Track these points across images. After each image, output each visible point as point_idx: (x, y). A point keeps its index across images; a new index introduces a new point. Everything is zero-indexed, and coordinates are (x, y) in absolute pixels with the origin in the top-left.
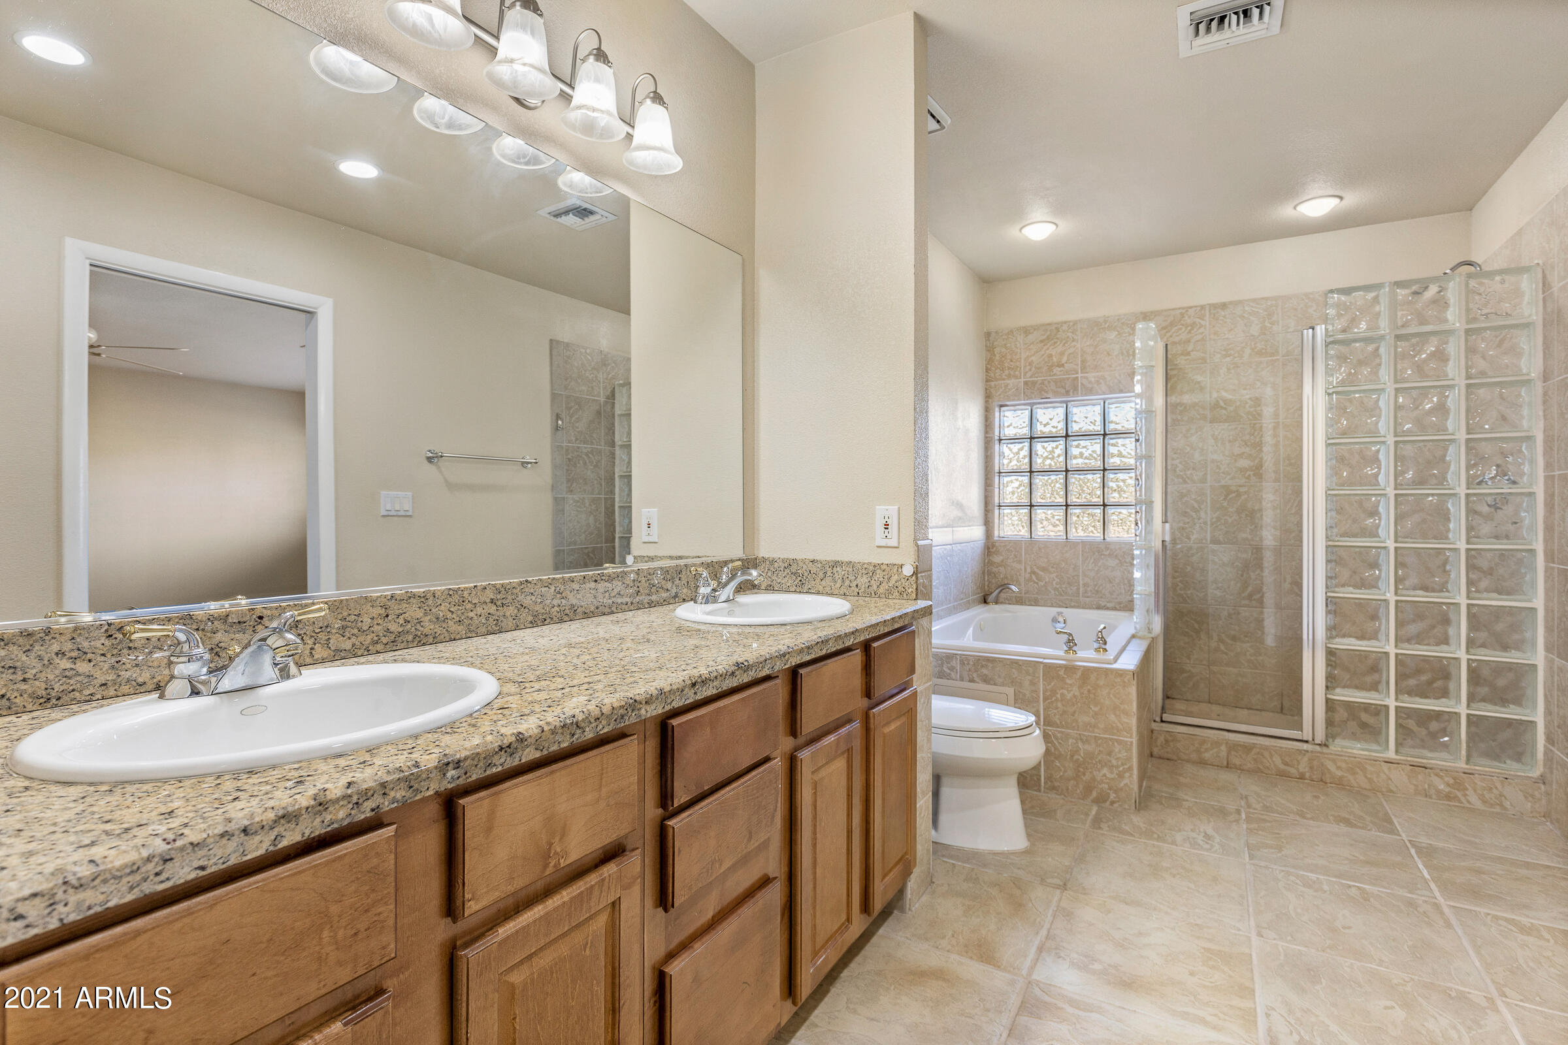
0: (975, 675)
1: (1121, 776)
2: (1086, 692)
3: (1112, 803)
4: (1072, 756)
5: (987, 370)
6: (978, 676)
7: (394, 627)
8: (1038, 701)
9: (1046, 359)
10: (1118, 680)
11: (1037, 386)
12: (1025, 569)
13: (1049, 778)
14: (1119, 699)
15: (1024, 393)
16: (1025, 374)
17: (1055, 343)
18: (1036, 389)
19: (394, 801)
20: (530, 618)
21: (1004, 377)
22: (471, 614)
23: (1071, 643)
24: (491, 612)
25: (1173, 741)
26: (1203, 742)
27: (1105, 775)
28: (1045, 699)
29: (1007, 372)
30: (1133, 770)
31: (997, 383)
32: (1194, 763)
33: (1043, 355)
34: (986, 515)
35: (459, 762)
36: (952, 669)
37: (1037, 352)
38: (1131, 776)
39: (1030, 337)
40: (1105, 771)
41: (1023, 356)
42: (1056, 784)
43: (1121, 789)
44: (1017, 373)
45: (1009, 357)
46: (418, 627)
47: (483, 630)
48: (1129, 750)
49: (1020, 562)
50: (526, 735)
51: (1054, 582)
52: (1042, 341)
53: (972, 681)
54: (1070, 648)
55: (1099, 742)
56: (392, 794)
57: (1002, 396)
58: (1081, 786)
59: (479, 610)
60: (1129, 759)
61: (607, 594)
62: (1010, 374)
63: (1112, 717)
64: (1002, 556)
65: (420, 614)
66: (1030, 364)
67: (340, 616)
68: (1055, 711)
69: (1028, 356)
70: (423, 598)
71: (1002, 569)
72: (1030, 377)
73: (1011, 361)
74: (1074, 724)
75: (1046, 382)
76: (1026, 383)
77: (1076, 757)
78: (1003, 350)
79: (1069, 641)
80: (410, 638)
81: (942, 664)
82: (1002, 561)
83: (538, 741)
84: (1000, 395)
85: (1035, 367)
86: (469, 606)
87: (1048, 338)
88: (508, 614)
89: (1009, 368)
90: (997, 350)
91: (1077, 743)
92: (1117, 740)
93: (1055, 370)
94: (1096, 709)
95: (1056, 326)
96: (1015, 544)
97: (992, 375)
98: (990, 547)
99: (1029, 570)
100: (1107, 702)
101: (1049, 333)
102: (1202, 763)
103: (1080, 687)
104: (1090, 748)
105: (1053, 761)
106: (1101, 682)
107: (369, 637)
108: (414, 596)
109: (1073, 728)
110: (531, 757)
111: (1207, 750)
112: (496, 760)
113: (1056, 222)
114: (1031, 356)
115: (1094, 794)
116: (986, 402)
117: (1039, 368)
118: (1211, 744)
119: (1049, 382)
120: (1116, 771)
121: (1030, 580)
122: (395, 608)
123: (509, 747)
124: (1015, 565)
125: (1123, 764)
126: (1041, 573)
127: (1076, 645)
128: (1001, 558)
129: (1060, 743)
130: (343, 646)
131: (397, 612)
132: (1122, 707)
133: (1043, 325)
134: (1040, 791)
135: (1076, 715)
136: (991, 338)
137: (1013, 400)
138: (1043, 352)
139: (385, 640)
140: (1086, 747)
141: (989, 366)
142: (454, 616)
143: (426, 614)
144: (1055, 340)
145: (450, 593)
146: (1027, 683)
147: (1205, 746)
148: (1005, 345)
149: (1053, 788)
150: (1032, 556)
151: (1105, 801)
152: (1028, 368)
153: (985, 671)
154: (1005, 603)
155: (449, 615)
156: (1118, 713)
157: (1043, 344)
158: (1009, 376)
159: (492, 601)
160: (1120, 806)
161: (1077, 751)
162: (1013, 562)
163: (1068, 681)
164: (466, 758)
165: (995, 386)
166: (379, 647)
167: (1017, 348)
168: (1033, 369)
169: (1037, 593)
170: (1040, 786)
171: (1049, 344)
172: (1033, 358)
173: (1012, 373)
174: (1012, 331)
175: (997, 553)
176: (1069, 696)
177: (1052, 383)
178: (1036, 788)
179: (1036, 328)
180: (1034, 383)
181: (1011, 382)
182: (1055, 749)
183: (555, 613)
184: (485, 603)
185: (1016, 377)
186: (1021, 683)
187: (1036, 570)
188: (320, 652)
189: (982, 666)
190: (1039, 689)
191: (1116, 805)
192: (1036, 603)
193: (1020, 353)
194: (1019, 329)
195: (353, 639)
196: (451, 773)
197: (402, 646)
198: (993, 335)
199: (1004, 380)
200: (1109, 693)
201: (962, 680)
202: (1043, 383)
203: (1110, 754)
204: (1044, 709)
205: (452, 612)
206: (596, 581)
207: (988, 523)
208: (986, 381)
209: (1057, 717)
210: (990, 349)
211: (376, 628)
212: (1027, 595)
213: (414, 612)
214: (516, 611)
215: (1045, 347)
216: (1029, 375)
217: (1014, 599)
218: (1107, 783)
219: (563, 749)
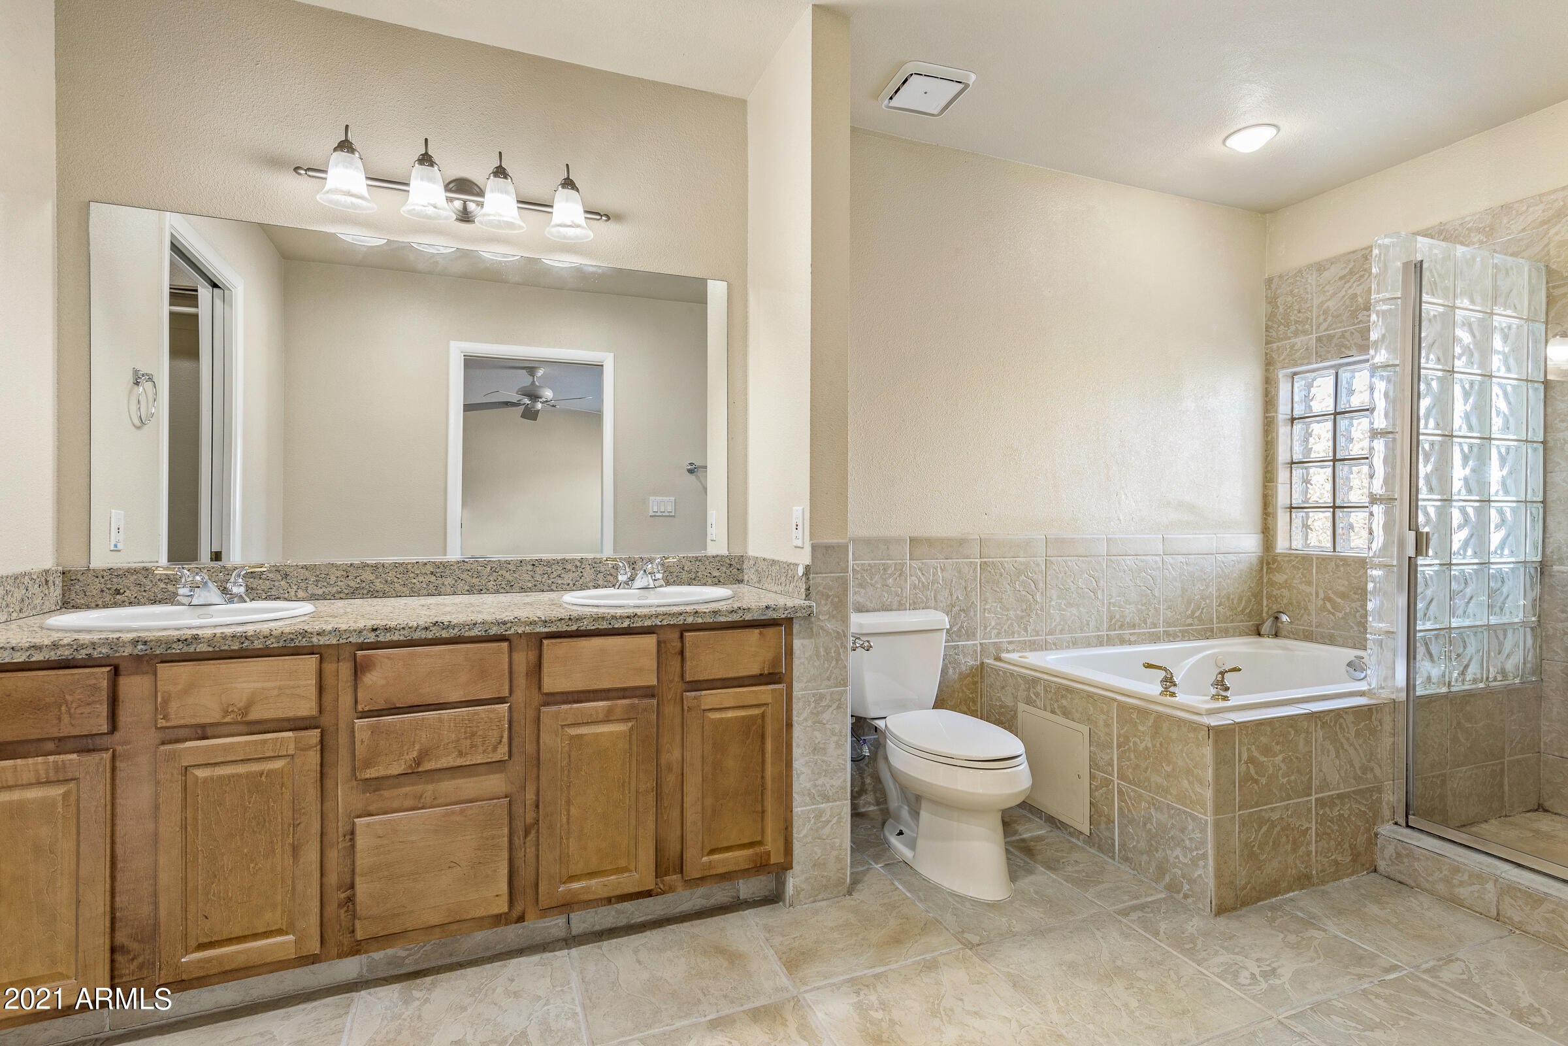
0: (1056, 706)
1: (1194, 862)
2: (1158, 745)
3: (1186, 896)
4: (1145, 824)
5: (1268, 328)
6: (1059, 707)
7: (353, 584)
8: (1112, 748)
9: (1348, 302)
10: (1191, 735)
11: (1335, 341)
12: (1317, 593)
13: (1123, 846)
14: (1192, 761)
15: (1317, 353)
16: (1318, 327)
17: (1362, 276)
18: (1333, 345)
19: (101, 653)
20: (467, 588)
21: (1289, 335)
22: (414, 581)
23: (1169, 682)
24: (431, 580)
25: (1407, 856)
26: (1456, 870)
27: (1177, 857)
28: (1119, 747)
29: (1293, 328)
30: (1207, 859)
31: (1280, 344)
32: (1441, 899)
33: (1344, 296)
34: (1265, 519)
35: (146, 642)
36: (1037, 695)
37: (1335, 294)
38: (1205, 867)
39: (1326, 274)
40: (1178, 851)
41: (1316, 302)
42: (1130, 855)
43: (1195, 881)
44: (1307, 326)
45: (1296, 308)
46: (371, 585)
47: (425, 592)
48: (1203, 830)
49: (1309, 583)
50: (201, 636)
51: (1358, 615)
52: (1341, 278)
53: (1053, 712)
54: (1166, 689)
55: (1172, 812)
56: (99, 649)
57: (1287, 361)
58: (1154, 865)
59: (421, 579)
60: (1203, 842)
61: (546, 576)
62: (1297, 329)
63: (1185, 783)
64: (1286, 574)
65: (372, 577)
66: (1325, 312)
67: (315, 574)
68: (1128, 763)
69: (1322, 302)
70: (375, 567)
71: (1285, 592)
72: (1326, 330)
73: (1299, 312)
74: (1146, 784)
75: (1348, 335)
76: (1319, 339)
77: (1149, 826)
78: (1289, 298)
79: (1165, 680)
80: (365, 592)
81: (1029, 688)
82: (1286, 581)
83: (210, 641)
84: (1284, 359)
85: (1333, 316)
86: (412, 575)
87: (1351, 272)
88: (446, 583)
89: (1296, 322)
90: (1280, 301)
91: (1149, 808)
92: (1191, 815)
93: (1359, 316)
94: (1169, 769)
95: (1363, 252)
96: (1304, 561)
97: (1274, 334)
98: (1268, 560)
99: (1322, 595)
100: (1180, 763)
101: (1352, 264)
102: (1453, 902)
103: (1153, 738)
104: (1163, 817)
105: (1126, 826)
106: (1174, 735)
107: (335, 589)
108: (368, 566)
109: (1145, 788)
110: (203, 650)
111: (1461, 883)
112: (174, 646)
113: (1275, 123)
114: (1327, 301)
115: (1167, 879)
116: (1267, 370)
117: (1337, 317)
118: (1470, 876)
119: (1352, 333)
120: (1189, 856)
121: (1323, 608)
122: (353, 573)
123: (186, 640)
124: (1303, 587)
125: (1197, 849)
126: (1339, 600)
127: (1175, 685)
128: (1285, 577)
129: (1133, 805)
130: (317, 592)
131: (355, 575)
132: (1195, 771)
133: (1344, 255)
134: (1114, 859)
135: (1149, 772)
136: (1273, 286)
137: (1302, 364)
138: (1343, 293)
139: (346, 591)
140: (1159, 816)
141: (1270, 323)
142: (400, 581)
143: (377, 578)
144: (1362, 273)
145: (396, 565)
146: (1101, 723)
147: (1458, 877)
148: (1291, 291)
149: (1126, 859)
150: (1327, 576)
151: (1178, 892)
152: (1322, 317)
153: (1064, 702)
154: (1290, 638)
155: (396, 580)
156: (1191, 779)
157: (1343, 281)
158: (1296, 333)
159: (432, 573)
160: (1194, 902)
161: (1150, 818)
162: (1301, 583)
163: (1141, 728)
164: (151, 641)
165: (1278, 348)
166: (342, 595)
167: (1307, 293)
168: (1330, 318)
169: (1333, 628)
170: (1114, 853)
171: (1352, 281)
172: (1330, 303)
173: (1300, 328)
174: (1300, 271)
175: (1279, 569)
176: (1142, 746)
177: (1356, 333)
178: (1110, 855)
179: (1333, 261)
180: (1330, 338)
181: (1299, 341)
182: (1129, 811)
183: (492, 586)
184: (426, 574)
185: (1305, 333)
186: (1096, 722)
187: (1332, 596)
188: (301, 594)
189: (1062, 696)
190: (1113, 732)
191: (1190, 900)
192: (1331, 641)
193: (1312, 299)
194: (1310, 267)
195: (324, 589)
196: (140, 647)
197: (359, 596)
198: (1276, 281)
199: (1289, 338)
200: (1182, 751)
201: (1045, 710)
202: (1343, 336)
203: (1183, 830)
204: (1118, 759)
205: (398, 578)
206: (534, 565)
207: (1267, 532)
208: (1267, 344)
209: (1130, 770)
210: (1272, 301)
211: (339, 583)
212: (1319, 630)
213: (368, 576)
214: (453, 582)
215: (1347, 286)
216: (1323, 327)
217: (1301, 634)
218: (1181, 870)
219: (232, 650)
